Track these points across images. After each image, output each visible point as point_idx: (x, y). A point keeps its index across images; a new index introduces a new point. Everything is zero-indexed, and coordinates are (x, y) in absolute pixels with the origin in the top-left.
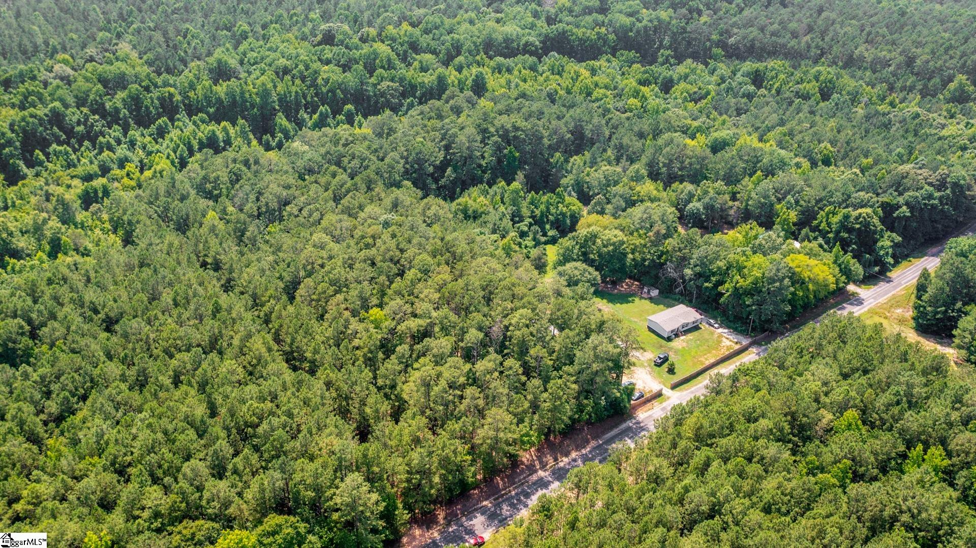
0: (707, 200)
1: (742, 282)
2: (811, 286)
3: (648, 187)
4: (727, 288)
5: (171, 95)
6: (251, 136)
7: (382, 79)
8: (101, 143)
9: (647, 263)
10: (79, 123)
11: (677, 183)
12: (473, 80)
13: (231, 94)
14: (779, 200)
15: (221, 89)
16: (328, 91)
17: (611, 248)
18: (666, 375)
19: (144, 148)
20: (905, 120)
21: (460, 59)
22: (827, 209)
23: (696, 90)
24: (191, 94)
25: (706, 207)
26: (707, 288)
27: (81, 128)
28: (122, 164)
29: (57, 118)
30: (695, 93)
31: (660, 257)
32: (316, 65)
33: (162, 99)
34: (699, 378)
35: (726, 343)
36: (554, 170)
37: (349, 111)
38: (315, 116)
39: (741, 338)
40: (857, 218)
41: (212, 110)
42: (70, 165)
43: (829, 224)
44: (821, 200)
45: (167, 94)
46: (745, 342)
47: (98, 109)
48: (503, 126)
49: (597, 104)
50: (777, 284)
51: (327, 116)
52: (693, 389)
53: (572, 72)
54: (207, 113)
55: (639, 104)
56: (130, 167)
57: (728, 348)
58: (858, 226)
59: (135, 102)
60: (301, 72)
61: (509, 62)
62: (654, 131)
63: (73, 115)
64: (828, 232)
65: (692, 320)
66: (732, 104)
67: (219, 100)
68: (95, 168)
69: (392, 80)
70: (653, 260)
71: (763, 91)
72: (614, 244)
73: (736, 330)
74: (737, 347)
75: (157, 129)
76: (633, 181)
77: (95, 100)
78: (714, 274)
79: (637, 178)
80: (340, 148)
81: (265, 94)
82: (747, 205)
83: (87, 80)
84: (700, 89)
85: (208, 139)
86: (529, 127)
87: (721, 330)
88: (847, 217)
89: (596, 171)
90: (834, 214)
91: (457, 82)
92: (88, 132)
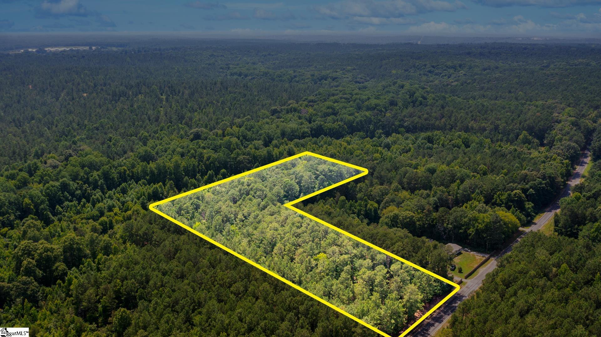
0: (438, 195)
1: (480, 226)
2: (510, 225)
3: (405, 194)
4: (471, 231)
5: (125, 170)
6: (176, 190)
7: (238, 155)
8: (93, 199)
9: (426, 226)
10: (76, 189)
11: (417, 191)
12: (288, 152)
13: (158, 168)
14: (473, 192)
15: (152, 165)
16: (211, 163)
17: (408, 220)
18: (459, 274)
19: (119, 200)
20: (511, 152)
21: (274, 142)
22: (498, 193)
23: (403, 147)
24: (135, 170)
25: (438, 199)
26: (461, 233)
27: (79, 192)
28: (110, 209)
29: (64, 187)
30: (403, 149)
31: (432, 222)
32: (200, 150)
33: (120, 173)
34: (475, 273)
35: (478, 257)
36: (351, 191)
37: (224, 173)
38: (206, 177)
39: (484, 255)
40: (515, 195)
41: (148, 178)
42: (78, 213)
43: (501, 200)
44: (493, 189)
45: (123, 170)
46: (487, 256)
47: (87, 181)
48: (324, 170)
49: (358, 158)
50: (498, 224)
51: (213, 177)
52: (475, 277)
53: (338, 144)
54: (146, 179)
55: (380, 156)
56: (116, 210)
57: (481, 259)
58: (516, 199)
59: (106, 176)
60: (192, 154)
61: (302, 141)
62: (394, 168)
63: (73, 185)
64: (501, 204)
65: (458, 249)
66: (426, 153)
67: (152, 172)
68: (95, 212)
69: (244, 154)
70: (429, 224)
71: (435, 146)
72: (409, 217)
73: (479, 251)
74: (484, 258)
75: (121, 190)
76: (396, 191)
77: (83, 176)
78: (463, 225)
79: (397, 190)
80: (246, 187)
81: (177, 166)
82: (457, 197)
83: (74, 166)
84: (405, 147)
85: (153, 192)
86: (337, 169)
87: (472, 253)
88: (509, 195)
89: (375, 188)
90: (502, 195)
91: (278, 153)
92: (84, 194)
